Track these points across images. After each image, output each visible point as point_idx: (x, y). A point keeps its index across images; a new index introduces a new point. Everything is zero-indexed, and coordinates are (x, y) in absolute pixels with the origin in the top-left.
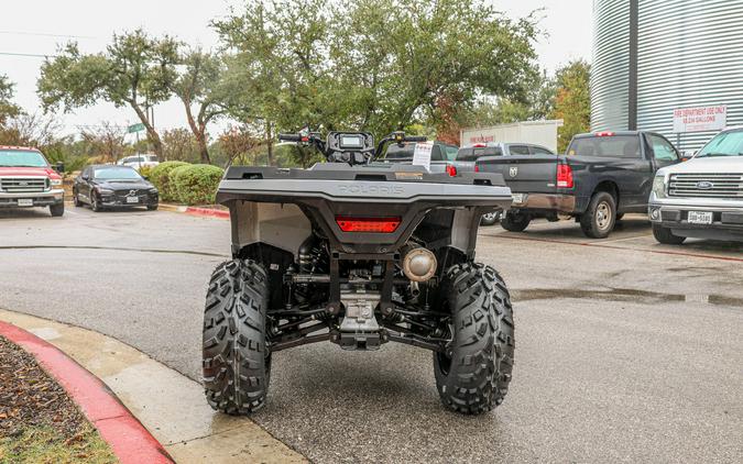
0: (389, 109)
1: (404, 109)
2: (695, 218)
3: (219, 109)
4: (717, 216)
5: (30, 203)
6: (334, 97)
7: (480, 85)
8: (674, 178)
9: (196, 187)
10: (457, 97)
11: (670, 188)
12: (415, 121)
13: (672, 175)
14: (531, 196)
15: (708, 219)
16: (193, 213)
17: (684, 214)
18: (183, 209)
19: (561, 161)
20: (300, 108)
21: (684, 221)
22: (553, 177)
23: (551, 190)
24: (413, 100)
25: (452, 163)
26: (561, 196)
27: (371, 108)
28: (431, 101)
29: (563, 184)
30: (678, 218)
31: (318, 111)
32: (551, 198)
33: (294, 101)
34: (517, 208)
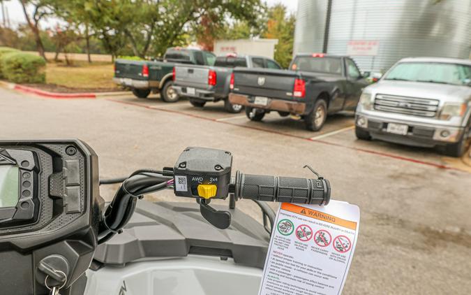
0: (168, 22)
1: (178, 23)
2: (393, 128)
3: (48, 11)
4: (410, 129)
6: (129, 10)
7: (230, 11)
8: (379, 97)
9: (20, 70)
10: (215, 18)
11: (375, 104)
12: (185, 33)
13: (377, 94)
14: (274, 101)
15: (403, 130)
16: (19, 90)
17: (385, 125)
18: (12, 86)
19: (298, 76)
20: (103, 15)
21: (384, 130)
22: (290, 88)
23: (290, 98)
24: (184, 17)
25: (213, 68)
26: (296, 103)
27: (156, 20)
28: (196, 19)
29: (298, 94)
30: (381, 126)
31: (117, 19)
32: (288, 104)
33: (99, 10)
34: (262, 108)
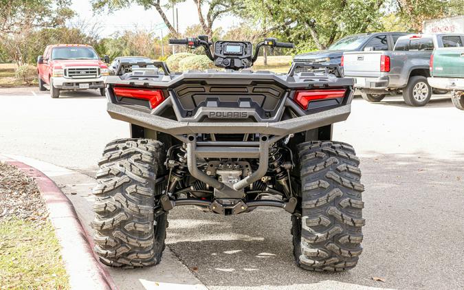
3: (223, 8)
5: (87, 86)
